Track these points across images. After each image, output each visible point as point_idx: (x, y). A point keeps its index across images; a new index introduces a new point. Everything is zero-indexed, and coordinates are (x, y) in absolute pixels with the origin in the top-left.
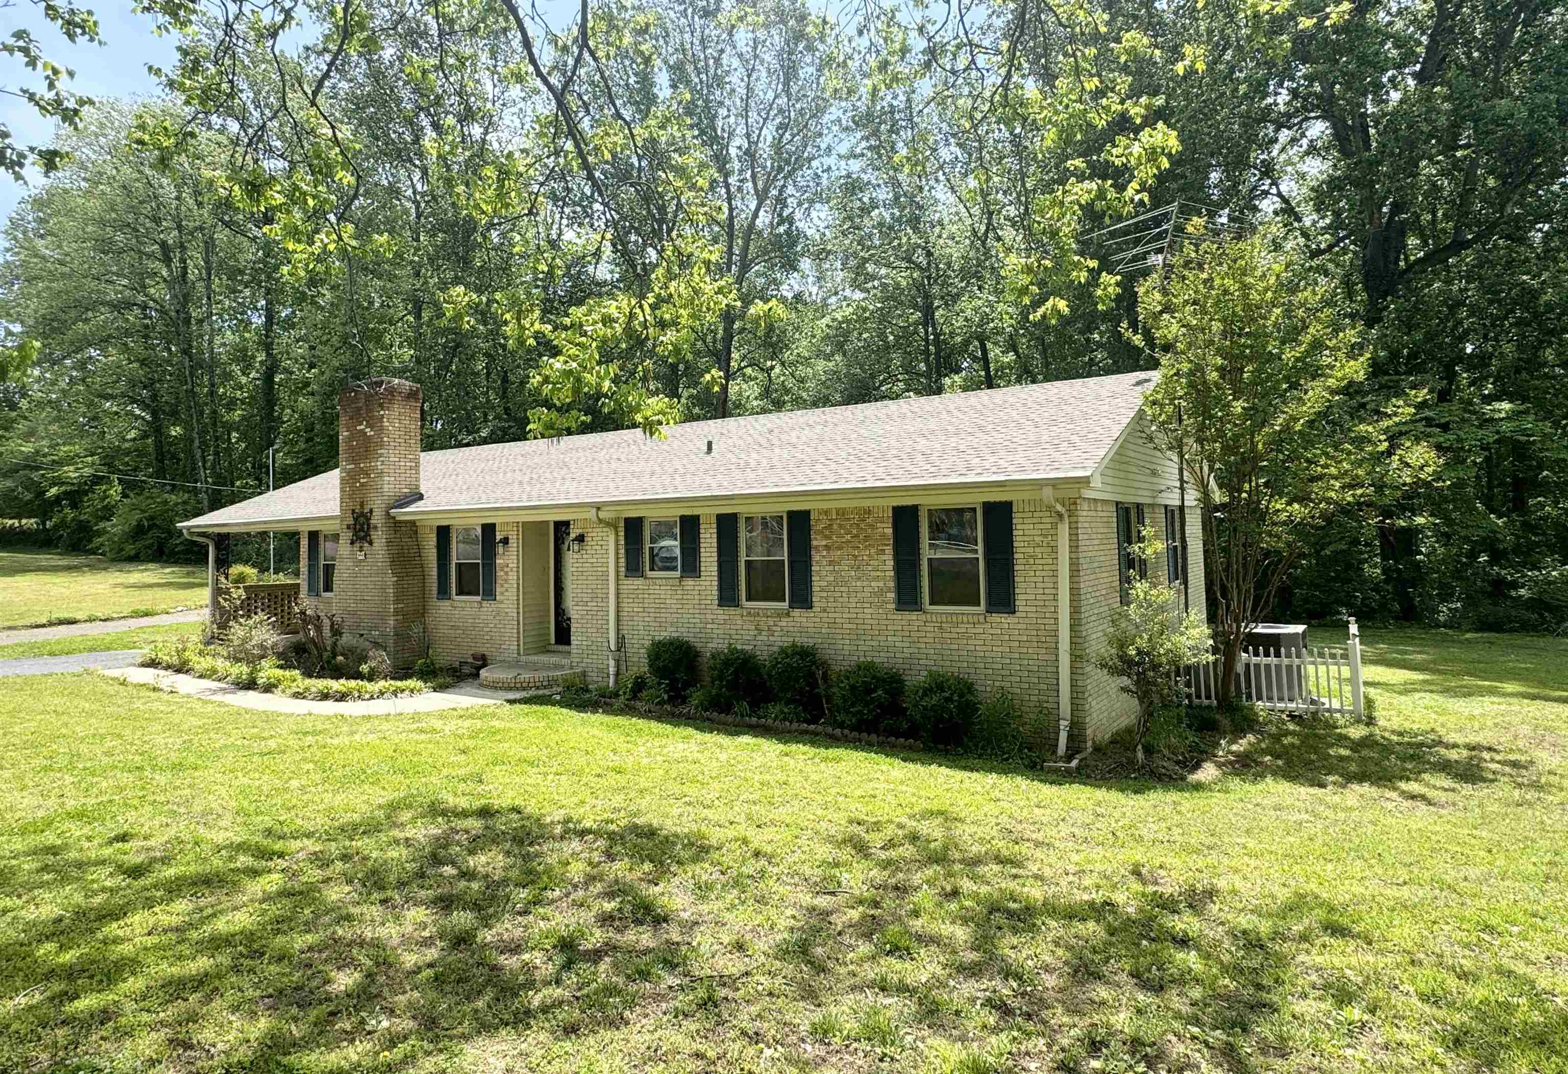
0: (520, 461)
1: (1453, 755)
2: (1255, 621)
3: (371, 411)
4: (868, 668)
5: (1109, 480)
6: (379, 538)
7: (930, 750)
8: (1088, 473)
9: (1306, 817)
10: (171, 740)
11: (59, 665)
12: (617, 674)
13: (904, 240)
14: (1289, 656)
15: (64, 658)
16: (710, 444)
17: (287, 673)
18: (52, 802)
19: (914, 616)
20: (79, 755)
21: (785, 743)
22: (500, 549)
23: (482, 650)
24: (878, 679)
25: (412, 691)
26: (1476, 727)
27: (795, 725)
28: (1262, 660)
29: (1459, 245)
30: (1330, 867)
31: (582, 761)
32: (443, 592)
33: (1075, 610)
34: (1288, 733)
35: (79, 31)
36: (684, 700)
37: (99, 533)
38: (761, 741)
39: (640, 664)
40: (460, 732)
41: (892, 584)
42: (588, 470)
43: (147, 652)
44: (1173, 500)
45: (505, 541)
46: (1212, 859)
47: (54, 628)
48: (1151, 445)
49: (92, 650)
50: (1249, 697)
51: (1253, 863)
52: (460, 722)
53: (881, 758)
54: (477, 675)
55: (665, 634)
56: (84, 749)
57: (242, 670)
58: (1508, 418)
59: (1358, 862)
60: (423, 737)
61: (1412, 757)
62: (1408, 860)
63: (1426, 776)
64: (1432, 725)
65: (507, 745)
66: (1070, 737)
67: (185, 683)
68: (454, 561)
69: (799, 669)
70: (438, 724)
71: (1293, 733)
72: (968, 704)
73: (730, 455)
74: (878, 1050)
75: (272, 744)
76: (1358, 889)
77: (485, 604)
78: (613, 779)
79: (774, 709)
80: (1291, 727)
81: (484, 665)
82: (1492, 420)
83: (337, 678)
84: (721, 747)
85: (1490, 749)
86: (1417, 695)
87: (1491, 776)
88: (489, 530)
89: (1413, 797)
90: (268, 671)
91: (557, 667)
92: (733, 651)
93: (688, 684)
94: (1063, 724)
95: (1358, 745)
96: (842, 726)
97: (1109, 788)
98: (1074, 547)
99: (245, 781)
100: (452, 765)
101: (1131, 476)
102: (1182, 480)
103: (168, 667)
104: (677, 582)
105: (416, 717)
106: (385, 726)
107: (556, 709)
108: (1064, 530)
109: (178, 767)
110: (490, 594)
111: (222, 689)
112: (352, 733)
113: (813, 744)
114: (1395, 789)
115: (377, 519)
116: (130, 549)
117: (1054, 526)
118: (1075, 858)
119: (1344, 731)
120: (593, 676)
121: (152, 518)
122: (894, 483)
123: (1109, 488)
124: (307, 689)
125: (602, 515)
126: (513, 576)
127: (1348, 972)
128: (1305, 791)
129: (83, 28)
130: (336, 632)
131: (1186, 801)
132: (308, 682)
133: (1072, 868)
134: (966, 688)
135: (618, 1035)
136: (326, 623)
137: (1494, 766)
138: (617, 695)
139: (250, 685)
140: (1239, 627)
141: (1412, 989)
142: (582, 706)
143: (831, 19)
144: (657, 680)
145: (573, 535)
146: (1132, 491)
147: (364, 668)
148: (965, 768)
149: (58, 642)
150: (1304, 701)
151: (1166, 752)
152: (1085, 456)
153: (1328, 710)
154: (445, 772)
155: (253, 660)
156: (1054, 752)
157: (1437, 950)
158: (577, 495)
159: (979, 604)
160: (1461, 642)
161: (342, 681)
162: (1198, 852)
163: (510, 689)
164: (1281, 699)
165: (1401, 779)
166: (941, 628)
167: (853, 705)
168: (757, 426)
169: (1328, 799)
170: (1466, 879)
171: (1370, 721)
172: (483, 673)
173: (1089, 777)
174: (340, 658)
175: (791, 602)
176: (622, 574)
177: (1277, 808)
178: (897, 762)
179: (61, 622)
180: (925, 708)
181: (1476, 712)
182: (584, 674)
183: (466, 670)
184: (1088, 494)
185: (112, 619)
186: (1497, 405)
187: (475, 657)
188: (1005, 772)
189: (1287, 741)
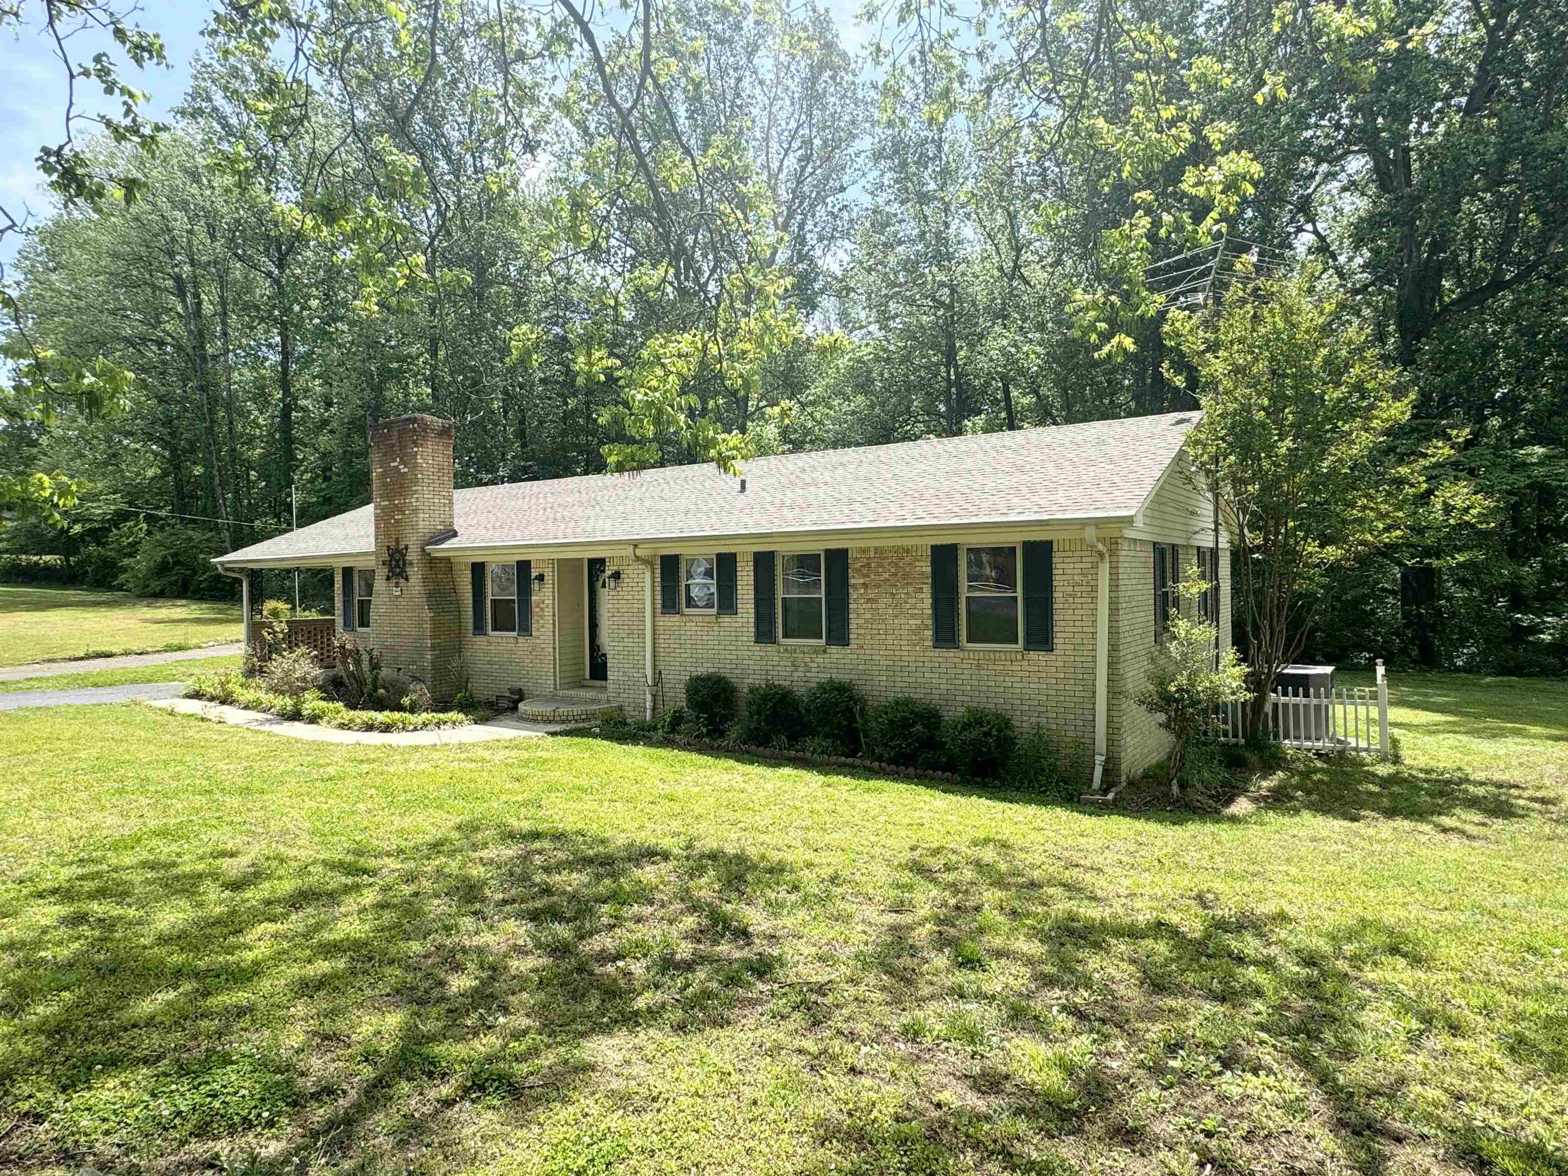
0: (551, 499)
1: (1481, 791)
2: (1286, 661)
3: (405, 447)
4: (906, 704)
5: (1148, 521)
6: (415, 574)
7: (968, 783)
8: (1132, 513)
9: (1343, 848)
10: (232, 767)
11: (105, 696)
12: (654, 709)
13: (930, 278)
14: (1318, 696)
15: (109, 690)
16: (743, 483)
17: (331, 705)
18: (134, 821)
19: (951, 653)
20: (147, 779)
21: (826, 775)
22: (536, 586)
23: (519, 684)
24: (917, 715)
25: (454, 723)
26: (1502, 766)
27: (833, 759)
28: (1291, 700)
29: (1498, 285)
30: (1372, 893)
31: (634, 789)
32: (479, 628)
33: (1113, 648)
34: (1316, 770)
35: (146, 55)
36: (722, 734)
37: (124, 570)
38: (802, 773)
39: (678, 698)
40: (510, 761)
41: (929, 622)
42: (621, 509)
43: (190, 684)
44: (1207, 541)
45: (541, 578)
46: (1258, 884)
47: (92, 662)
48: (1190, 487)
49: (134, 682)
50: (1276, 736)
51: (1298, 888)
52: (507, 752)
53: (921, 790)
54: (515, 709)
55: (702, 670)
56: (152, 774)
57: (288, 702)
58: (1541, 464)
59: (1399, 890)
60: (472, 766)
61: (1441, 794)
62: (1446, 887)
63: (1457, 811)
64: (1458, 763)
65: (557, 774)
66: (1106, 772)
67: (231, 714)
68: (490, 597)
69: (837, 704)
70: (487, 755)
71: (1321, 770)
72: (1006, 738)
73: (764, 494)
74: (969, 1049)
75: (331, 770)
76: (1403, 914)
77: (521, 639)
78: (665, 806)
79: (812, 743)
80: (1319, 764)
81: (521, 699)
82: (1524, 464)
83: (381, 709)
84: (763, 777)
85: (1517, 787)
86: (1441, 737)
87: (1520, 812)
88: (524, 567)
89: (1445, 830)
90: (312, 702)
91: (593, 701)
92: (770, 686)
93: (725, 719)
94: (1099, 759)
95: (1386, 782)
96: (880, 759)
97: (1148, 819)
98: (1114, 586)
99: (313, 804)
100: (510, 792)
101: (1167, 517)
102: (1217, 523)
103: (212, 699)
104: (713, 619)
105: (461, 746)
106: (435, 755)
107: (599, 741)
108: (1105, 570)
109: (246, 791)
110: (525, 629)
111: (268, 720)
112: (406, 761)
113: (853, 776)
114: (1429, 822)
115: (413, 555)
116: (156, 585)
117: (1095, 566)
118: (1127, 883)
119: (1371, 769)
120: (629, 711)
121: (176, 555)
122: (935, 522)
123: (1148, 529)
124: (352, 721)
125: (639, 552)
126: (548, 612)
127: (1401, 986)
128: (1338, 825)
129: (150, 52)
130: (375, 666)
131: (1224, 832)
132: (352, 713)
133: (1123, 892)
134: (1004, 723)
135: (722, 1033)
136: (365, 657)
137: (1521, 802)
138: (655, 729)
139: (295, 716)
140: (1270, 667)
141: (1463, 1003)
142: (622, 739)
143: (885, 46)
144: (694, 714)
145: (608, 573)
146: (1167, 532)
147: (406, 701)
148: (1004, 800)
149: (99, 674)
150: (1331, 739)
151: (1199, 786)
152: (1129, 495)
153: (1355, 749)
154: (504, 797)
155: (296, 692)
156: (1090, 786)
157: (1484, 969)
158: (612, 532)
159: (1016, 642)
160: (1480, 686)
161: (387, 713)
162: (1243, 878)
163: (548, 722)
164: (1308, 738)
165: (1432, 814)
166: (978, 666)
167: (891, 739)
168: (789, 466)
169: (1363, 831)
170: (1505, 906)
171: (1397, 760)
172: (521, 706)
173: (1125, 809)
174: (382, 691)
175: (828, 637)
176: (659, 611)
177: (1314, 839)
178: (937, 793)
179: (99, 656)
180: (964, 742)
181: (1501, 753)
182: (621, 708)
183: (504, 704)
184: (1130, 534)
185: (147, 653)
186: (1529, 449)
187: (512, 691)
188: (1043, 803)
189: (1316, 777)
